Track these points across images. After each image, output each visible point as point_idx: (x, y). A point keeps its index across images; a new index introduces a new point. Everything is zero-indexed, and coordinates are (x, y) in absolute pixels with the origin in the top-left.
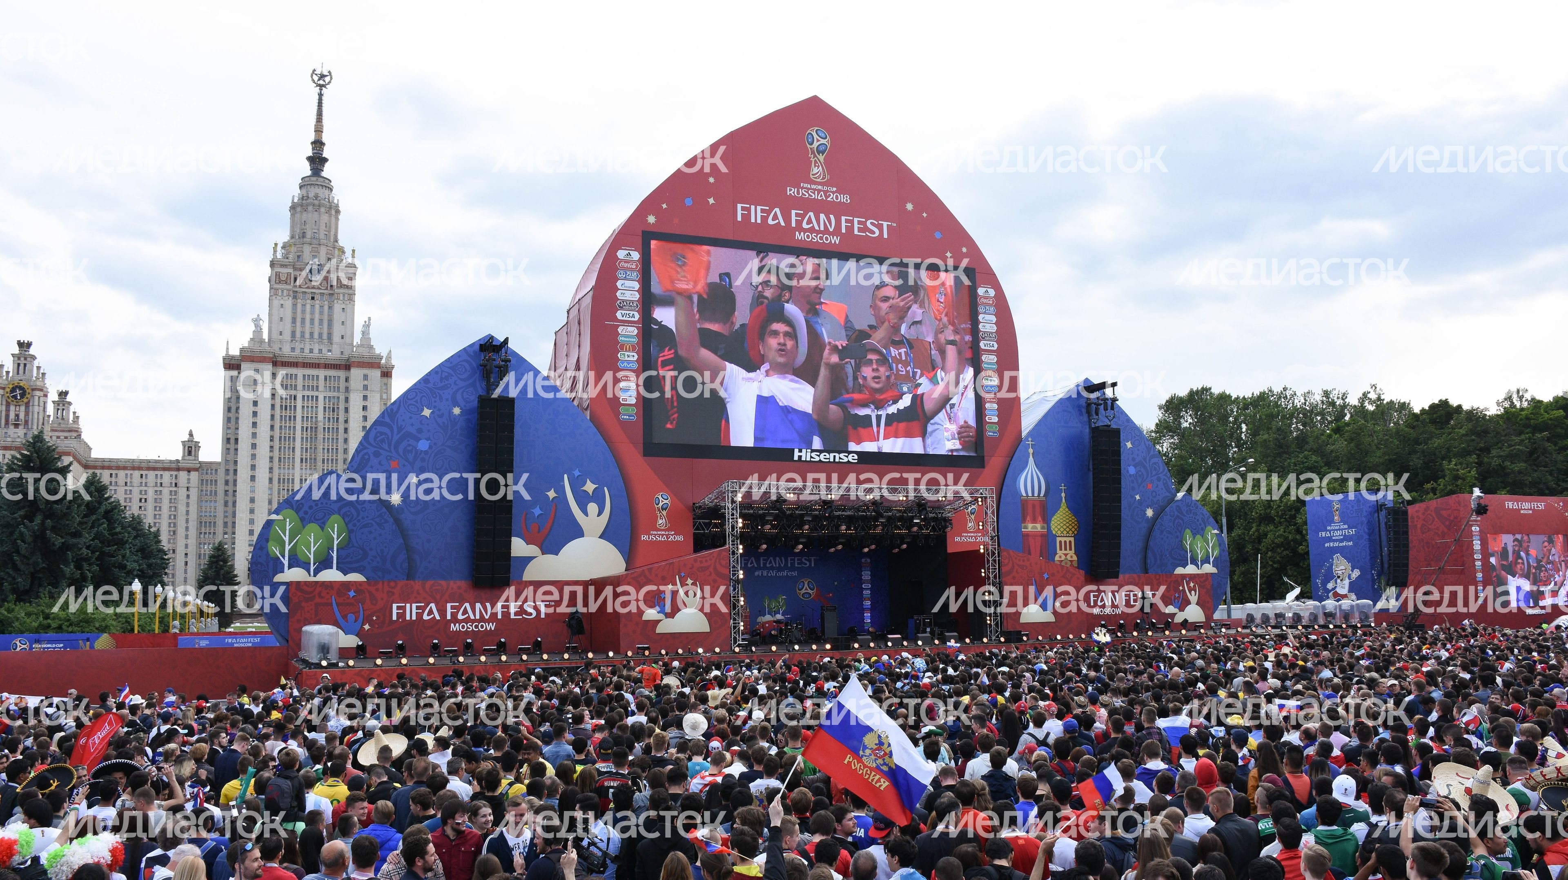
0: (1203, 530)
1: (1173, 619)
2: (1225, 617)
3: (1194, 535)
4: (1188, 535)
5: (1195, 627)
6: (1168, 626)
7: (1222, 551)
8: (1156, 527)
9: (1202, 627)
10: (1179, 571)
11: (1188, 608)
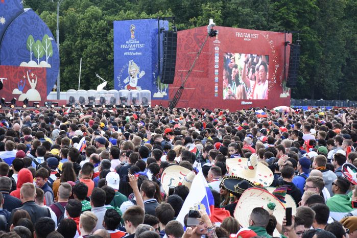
0: (42, 36)
1: (18, 98)
2: (55, 98)
3: (35, 40)
4: (31, 39)
5: (34, 104)
6: (14, 102)
7: (55, 52)
8: (8, 31)
9: (38, 104)
10: (24, 64)
11: (29, 91)
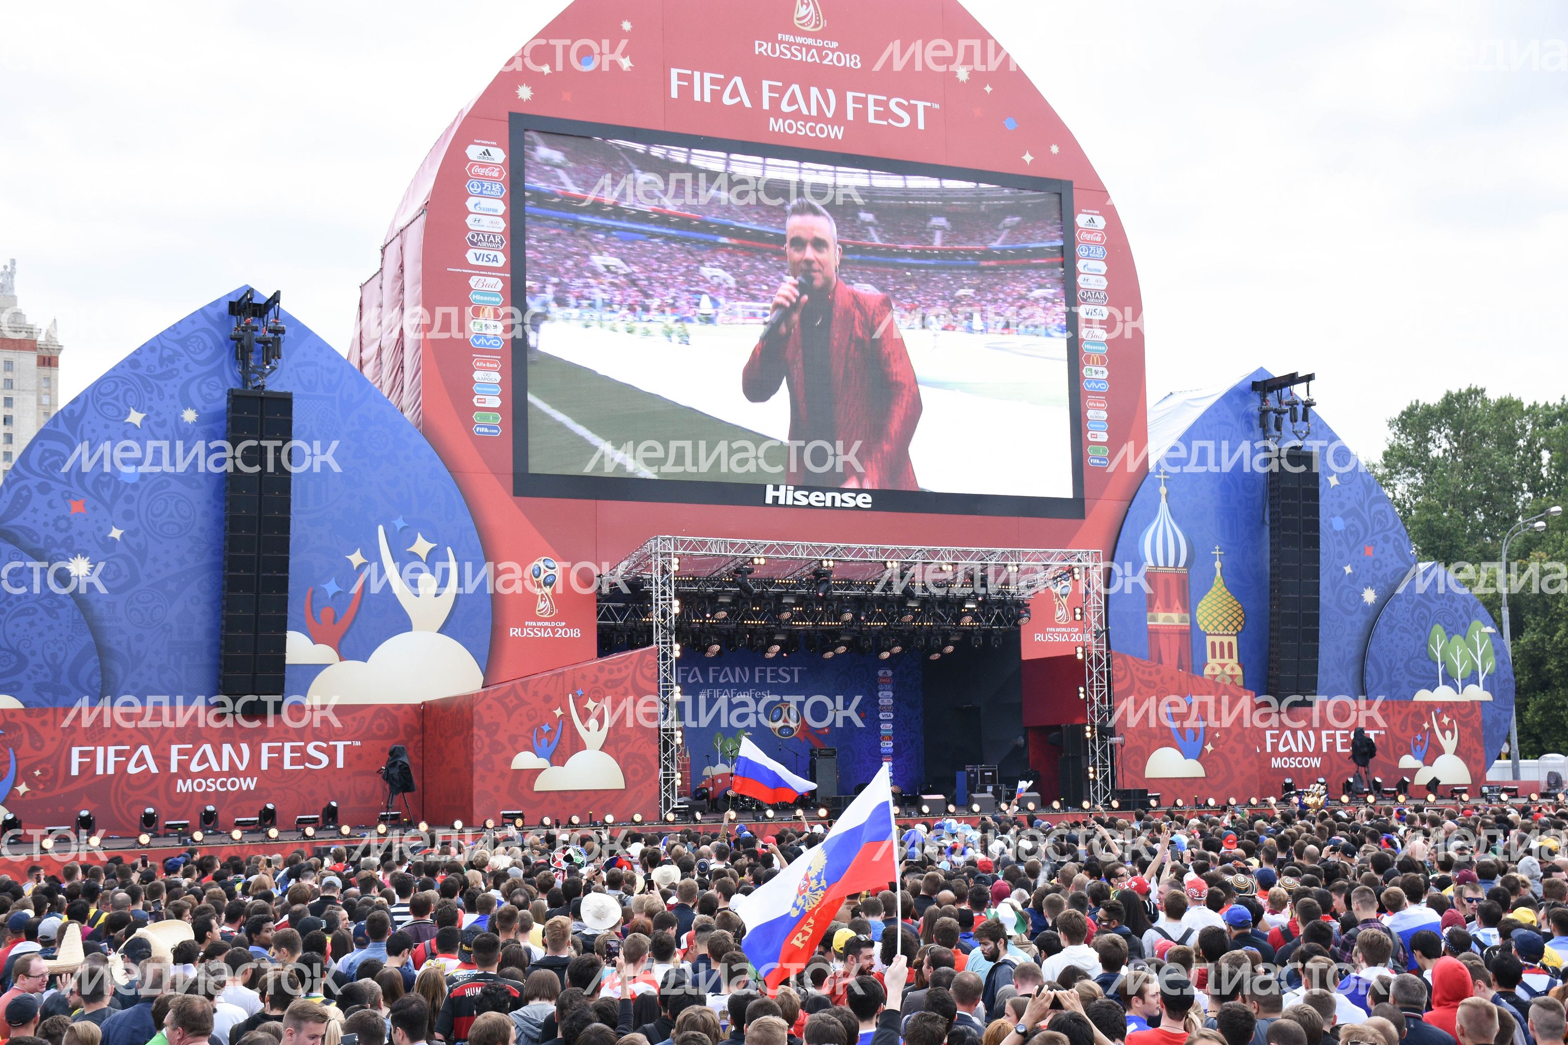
0: (1466, 626)
1: (1412, 778)
2: (1509, 777)
3: (1450, 635)
4: (1438, 634)
5: (1453, 792)
6: (1403, 787)
7: (1500, 663)
8: (1382, 621)
9: (1465, 791)
10: (1423, 696)
11: (1440, 760)
